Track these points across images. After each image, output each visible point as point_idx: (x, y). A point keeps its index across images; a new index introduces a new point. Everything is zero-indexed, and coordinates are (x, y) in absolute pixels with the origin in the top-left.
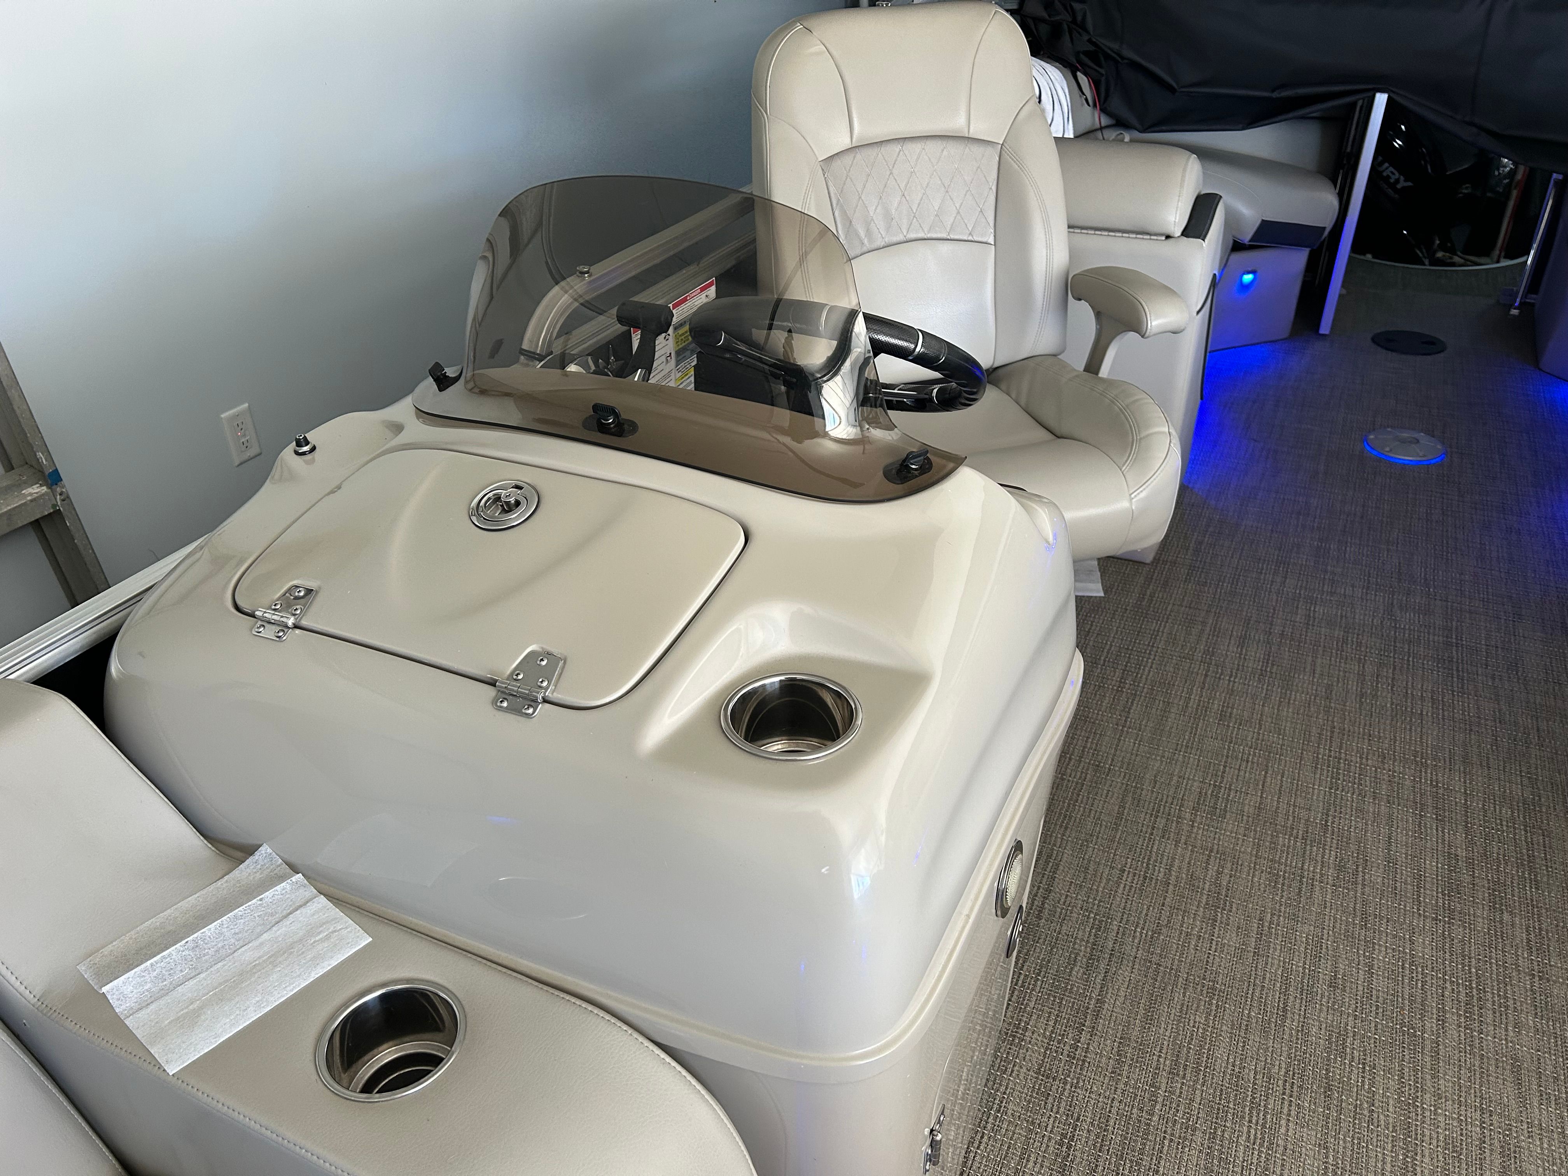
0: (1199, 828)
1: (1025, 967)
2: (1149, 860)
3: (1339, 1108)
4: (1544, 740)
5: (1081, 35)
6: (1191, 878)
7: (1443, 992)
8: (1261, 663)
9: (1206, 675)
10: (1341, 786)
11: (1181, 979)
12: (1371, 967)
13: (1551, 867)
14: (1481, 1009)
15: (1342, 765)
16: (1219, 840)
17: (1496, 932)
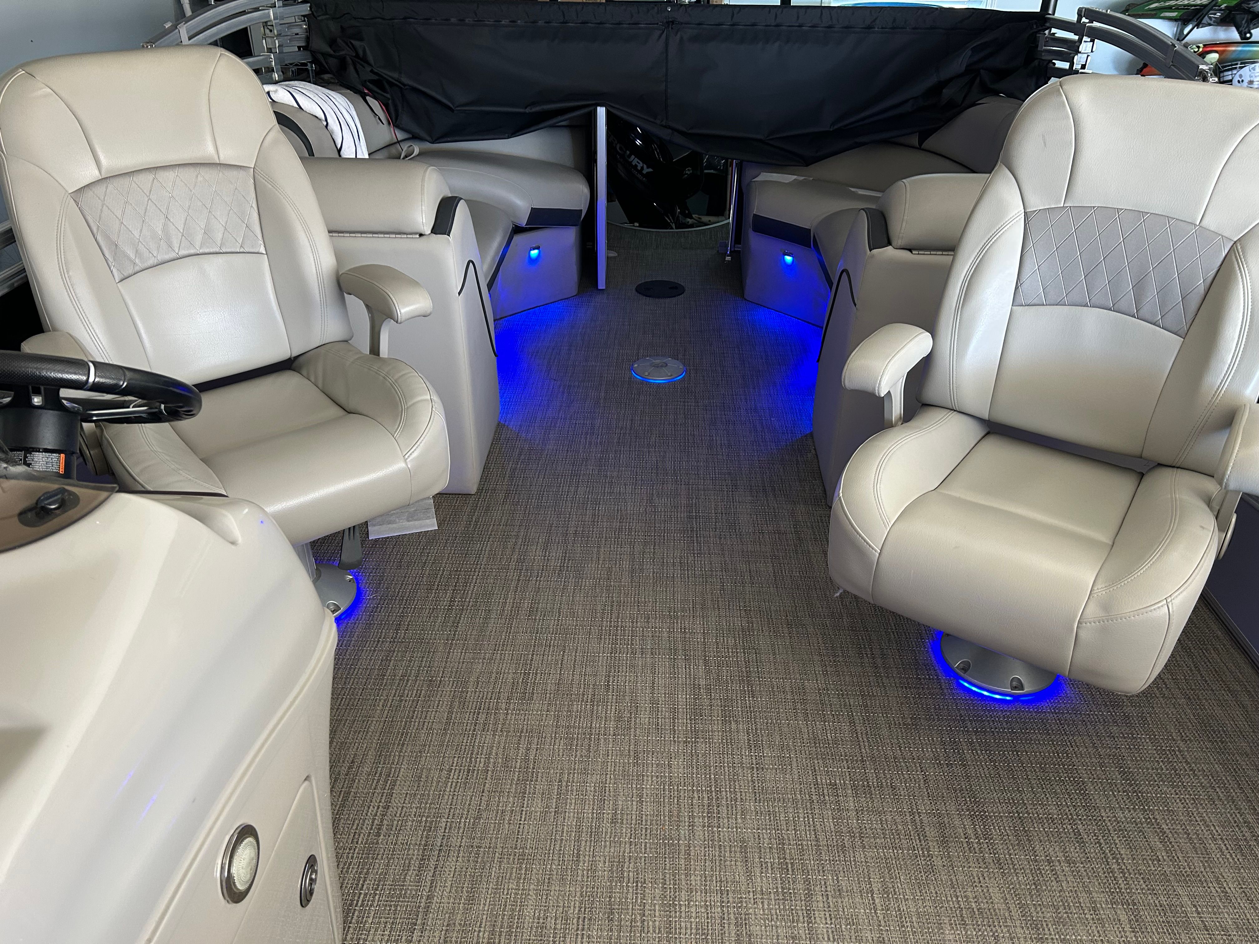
0: (512, 714)
1: (365, 886)
2: (472, 754)
3: (619, 927)
4: (754, 579)
5: (364, 67)
6: (506, 760)
7: (692, 801)
8: (560, 561)
9: (519, 580)
10: (618, 649)
11: (497, 854)
12: (641, 797)
13: (762, 677)
14: (718, 807)
15: (619, 631)
16: (528, 720)
17: (727, 740)
